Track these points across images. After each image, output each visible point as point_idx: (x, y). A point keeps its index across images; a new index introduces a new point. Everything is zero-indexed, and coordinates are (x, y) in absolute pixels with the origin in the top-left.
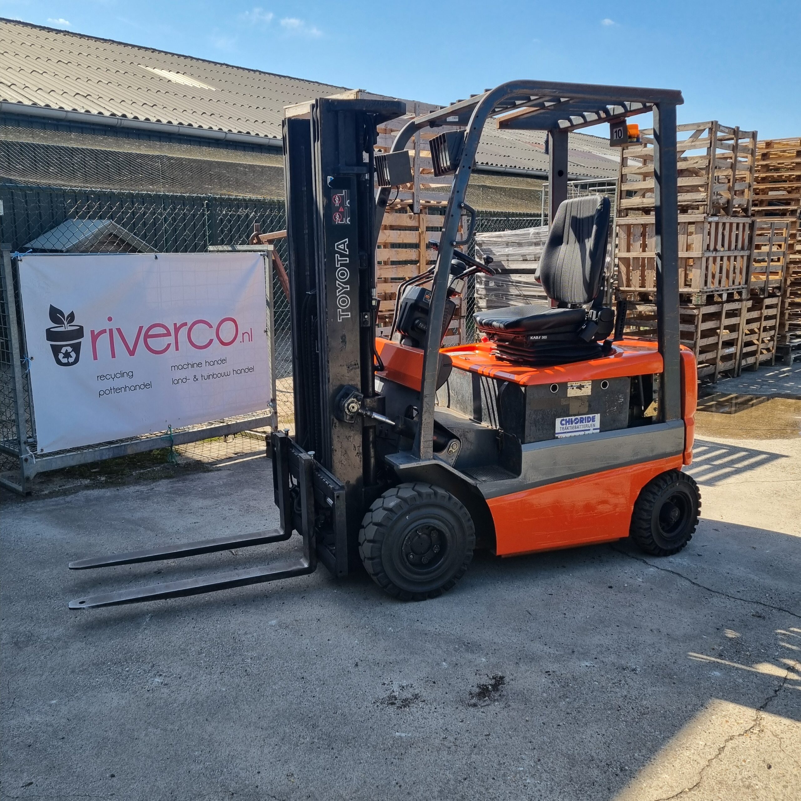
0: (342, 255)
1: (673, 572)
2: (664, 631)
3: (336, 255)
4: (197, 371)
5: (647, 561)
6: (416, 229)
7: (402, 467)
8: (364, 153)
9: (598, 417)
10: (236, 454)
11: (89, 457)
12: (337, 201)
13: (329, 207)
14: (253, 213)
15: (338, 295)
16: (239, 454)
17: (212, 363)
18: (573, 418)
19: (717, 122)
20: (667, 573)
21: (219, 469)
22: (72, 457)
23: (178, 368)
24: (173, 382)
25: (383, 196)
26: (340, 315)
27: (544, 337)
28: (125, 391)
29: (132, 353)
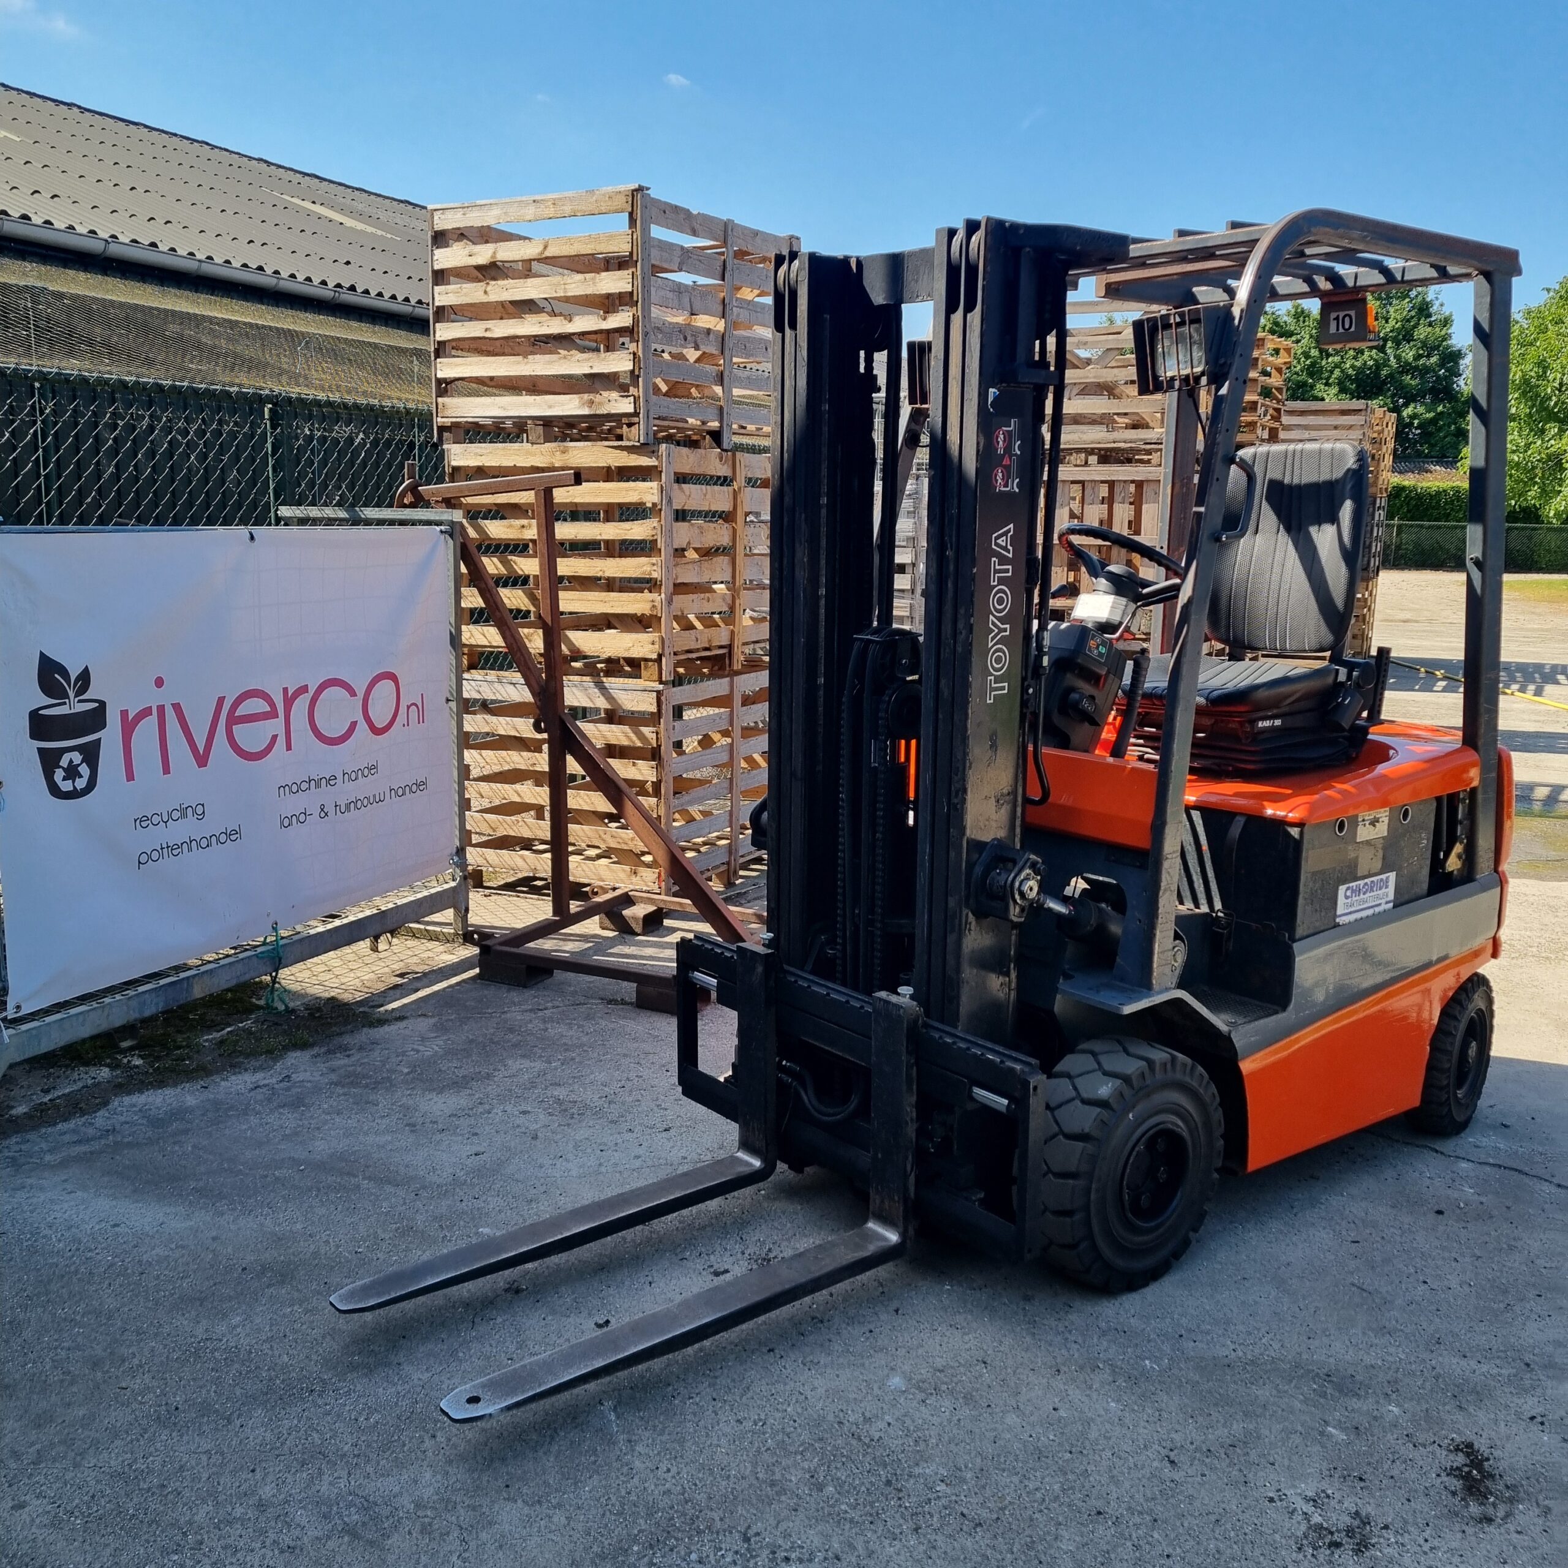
0: (1003, 560)
1: (1503, 1167)
3: (994, 559)
4: (326, 795)
5: (1438, 1148)
7: (1128, 1010)
9: (1392, 876)
10: (402, 975)
11: (115, 1014)
12: (1001, 443)
13: (986, 454)
14: (361, 435)
16: (411, 976)
17: (353, 776)
18: (1361, 883)
22: (81, 1018)
23: (291, 790)
24: (282, 823)
25: (913, 426)
26: (992, 689)
27: (1278, 722)
28: (190, 849)
29: (202, 760)
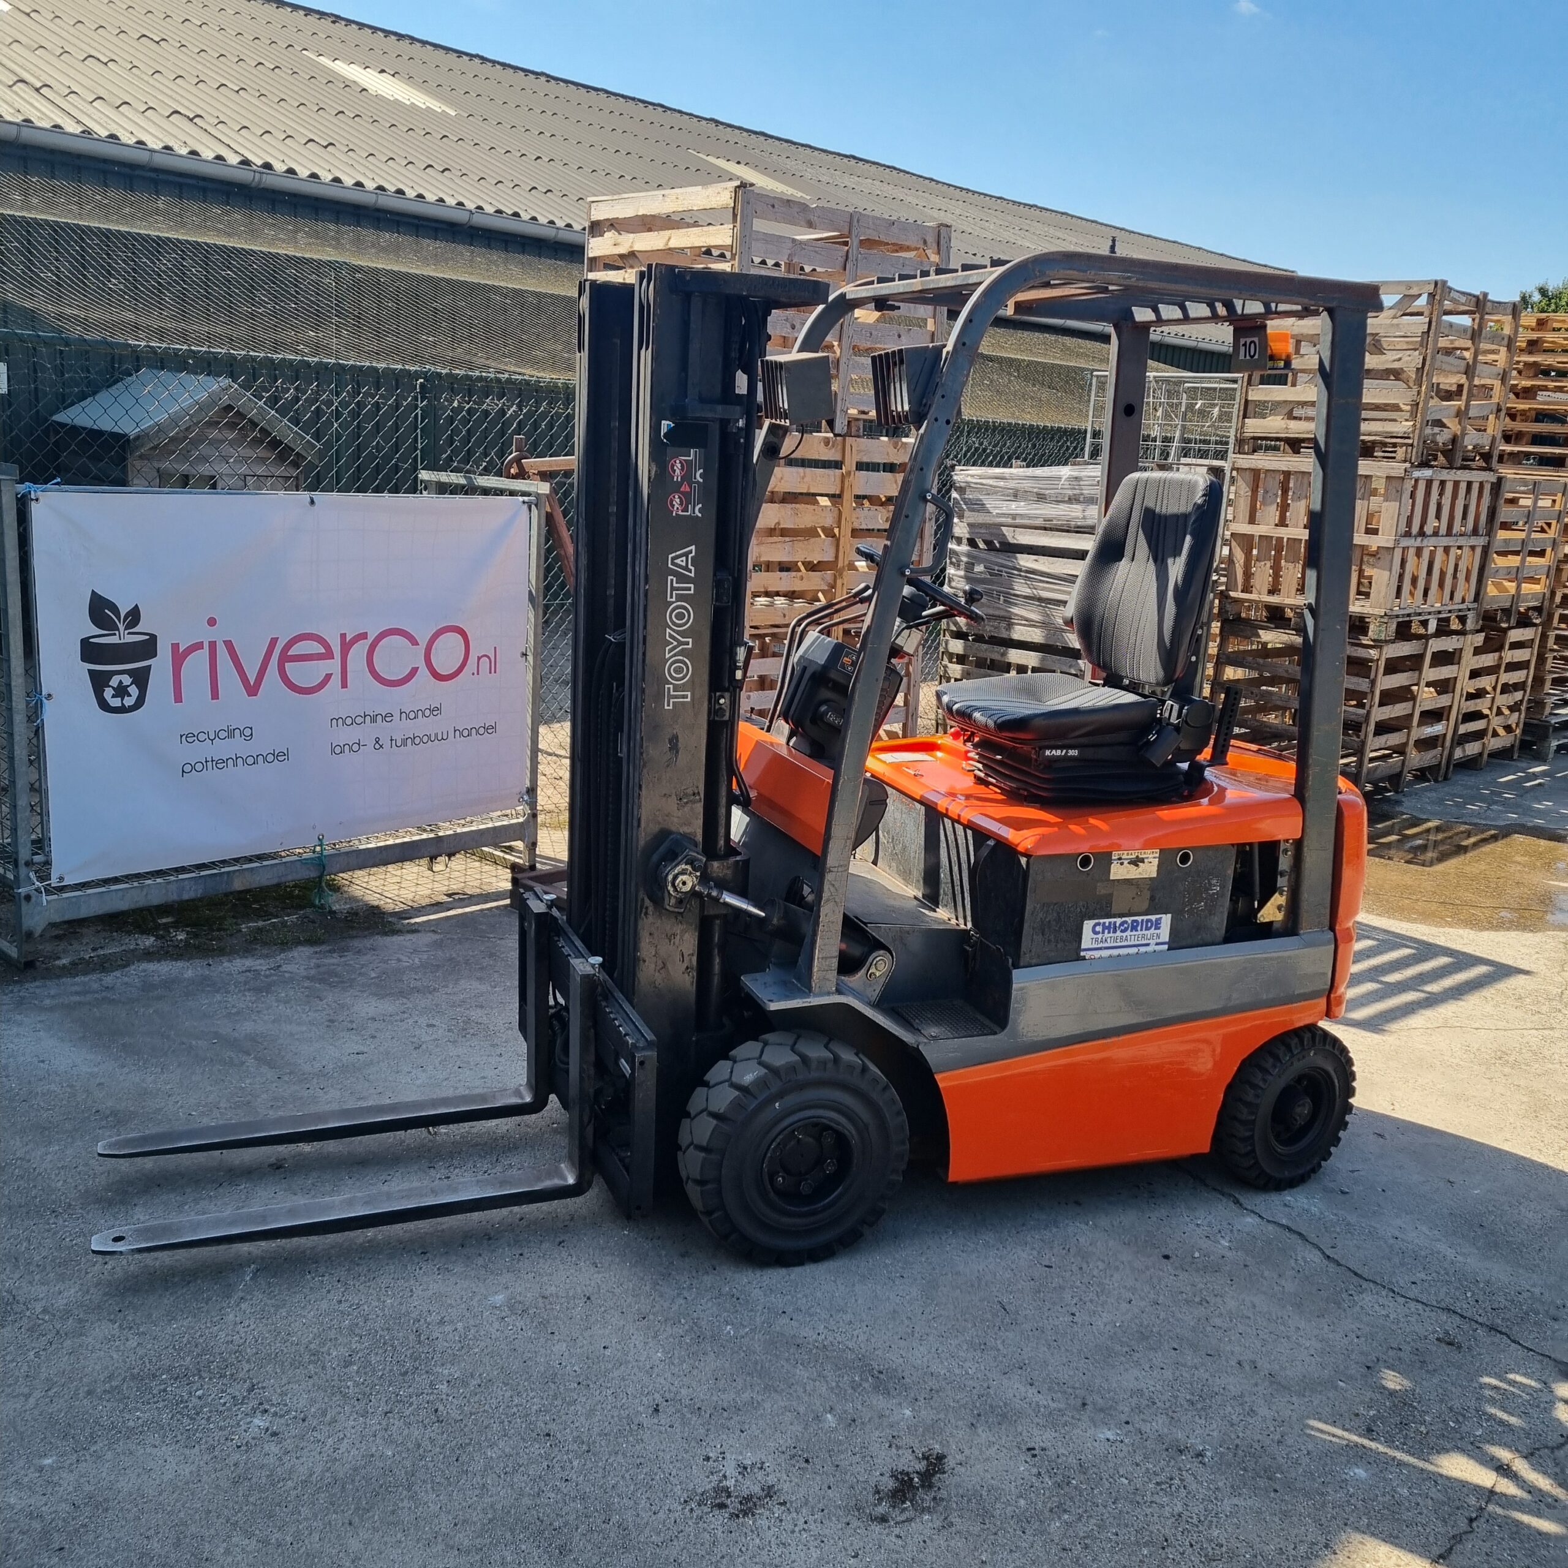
0: (682, 578)
1: (1290, 1229)
2: (1264, 1365)
3: (670, 578)
4: (381, 729)
5: (1242, 1200)
6: (837, 465)
7: (774, 1006)
8: (739, 373)
9: (1166, 919)
10: (449, 895)
11: (156, 894)
12: (678, 472)
13: (661, 479)
14: (514, 408)
15: (667, 656)
16: (457, 897)
17: (412, 715)
18: (1119, 921)
19: (1444, 282)
20: (1278, 1229)
21: (414, 930)
22: (120, 894)
23: (344, 722)
24: (333, 751)
25: (772, 439)
26: (670, 697)
27: (1073, 753)
28: (235, 765)
29: (252, 690)
